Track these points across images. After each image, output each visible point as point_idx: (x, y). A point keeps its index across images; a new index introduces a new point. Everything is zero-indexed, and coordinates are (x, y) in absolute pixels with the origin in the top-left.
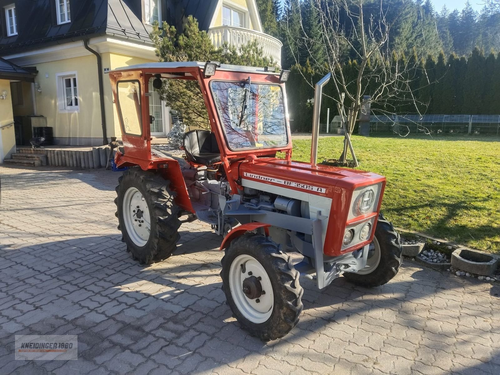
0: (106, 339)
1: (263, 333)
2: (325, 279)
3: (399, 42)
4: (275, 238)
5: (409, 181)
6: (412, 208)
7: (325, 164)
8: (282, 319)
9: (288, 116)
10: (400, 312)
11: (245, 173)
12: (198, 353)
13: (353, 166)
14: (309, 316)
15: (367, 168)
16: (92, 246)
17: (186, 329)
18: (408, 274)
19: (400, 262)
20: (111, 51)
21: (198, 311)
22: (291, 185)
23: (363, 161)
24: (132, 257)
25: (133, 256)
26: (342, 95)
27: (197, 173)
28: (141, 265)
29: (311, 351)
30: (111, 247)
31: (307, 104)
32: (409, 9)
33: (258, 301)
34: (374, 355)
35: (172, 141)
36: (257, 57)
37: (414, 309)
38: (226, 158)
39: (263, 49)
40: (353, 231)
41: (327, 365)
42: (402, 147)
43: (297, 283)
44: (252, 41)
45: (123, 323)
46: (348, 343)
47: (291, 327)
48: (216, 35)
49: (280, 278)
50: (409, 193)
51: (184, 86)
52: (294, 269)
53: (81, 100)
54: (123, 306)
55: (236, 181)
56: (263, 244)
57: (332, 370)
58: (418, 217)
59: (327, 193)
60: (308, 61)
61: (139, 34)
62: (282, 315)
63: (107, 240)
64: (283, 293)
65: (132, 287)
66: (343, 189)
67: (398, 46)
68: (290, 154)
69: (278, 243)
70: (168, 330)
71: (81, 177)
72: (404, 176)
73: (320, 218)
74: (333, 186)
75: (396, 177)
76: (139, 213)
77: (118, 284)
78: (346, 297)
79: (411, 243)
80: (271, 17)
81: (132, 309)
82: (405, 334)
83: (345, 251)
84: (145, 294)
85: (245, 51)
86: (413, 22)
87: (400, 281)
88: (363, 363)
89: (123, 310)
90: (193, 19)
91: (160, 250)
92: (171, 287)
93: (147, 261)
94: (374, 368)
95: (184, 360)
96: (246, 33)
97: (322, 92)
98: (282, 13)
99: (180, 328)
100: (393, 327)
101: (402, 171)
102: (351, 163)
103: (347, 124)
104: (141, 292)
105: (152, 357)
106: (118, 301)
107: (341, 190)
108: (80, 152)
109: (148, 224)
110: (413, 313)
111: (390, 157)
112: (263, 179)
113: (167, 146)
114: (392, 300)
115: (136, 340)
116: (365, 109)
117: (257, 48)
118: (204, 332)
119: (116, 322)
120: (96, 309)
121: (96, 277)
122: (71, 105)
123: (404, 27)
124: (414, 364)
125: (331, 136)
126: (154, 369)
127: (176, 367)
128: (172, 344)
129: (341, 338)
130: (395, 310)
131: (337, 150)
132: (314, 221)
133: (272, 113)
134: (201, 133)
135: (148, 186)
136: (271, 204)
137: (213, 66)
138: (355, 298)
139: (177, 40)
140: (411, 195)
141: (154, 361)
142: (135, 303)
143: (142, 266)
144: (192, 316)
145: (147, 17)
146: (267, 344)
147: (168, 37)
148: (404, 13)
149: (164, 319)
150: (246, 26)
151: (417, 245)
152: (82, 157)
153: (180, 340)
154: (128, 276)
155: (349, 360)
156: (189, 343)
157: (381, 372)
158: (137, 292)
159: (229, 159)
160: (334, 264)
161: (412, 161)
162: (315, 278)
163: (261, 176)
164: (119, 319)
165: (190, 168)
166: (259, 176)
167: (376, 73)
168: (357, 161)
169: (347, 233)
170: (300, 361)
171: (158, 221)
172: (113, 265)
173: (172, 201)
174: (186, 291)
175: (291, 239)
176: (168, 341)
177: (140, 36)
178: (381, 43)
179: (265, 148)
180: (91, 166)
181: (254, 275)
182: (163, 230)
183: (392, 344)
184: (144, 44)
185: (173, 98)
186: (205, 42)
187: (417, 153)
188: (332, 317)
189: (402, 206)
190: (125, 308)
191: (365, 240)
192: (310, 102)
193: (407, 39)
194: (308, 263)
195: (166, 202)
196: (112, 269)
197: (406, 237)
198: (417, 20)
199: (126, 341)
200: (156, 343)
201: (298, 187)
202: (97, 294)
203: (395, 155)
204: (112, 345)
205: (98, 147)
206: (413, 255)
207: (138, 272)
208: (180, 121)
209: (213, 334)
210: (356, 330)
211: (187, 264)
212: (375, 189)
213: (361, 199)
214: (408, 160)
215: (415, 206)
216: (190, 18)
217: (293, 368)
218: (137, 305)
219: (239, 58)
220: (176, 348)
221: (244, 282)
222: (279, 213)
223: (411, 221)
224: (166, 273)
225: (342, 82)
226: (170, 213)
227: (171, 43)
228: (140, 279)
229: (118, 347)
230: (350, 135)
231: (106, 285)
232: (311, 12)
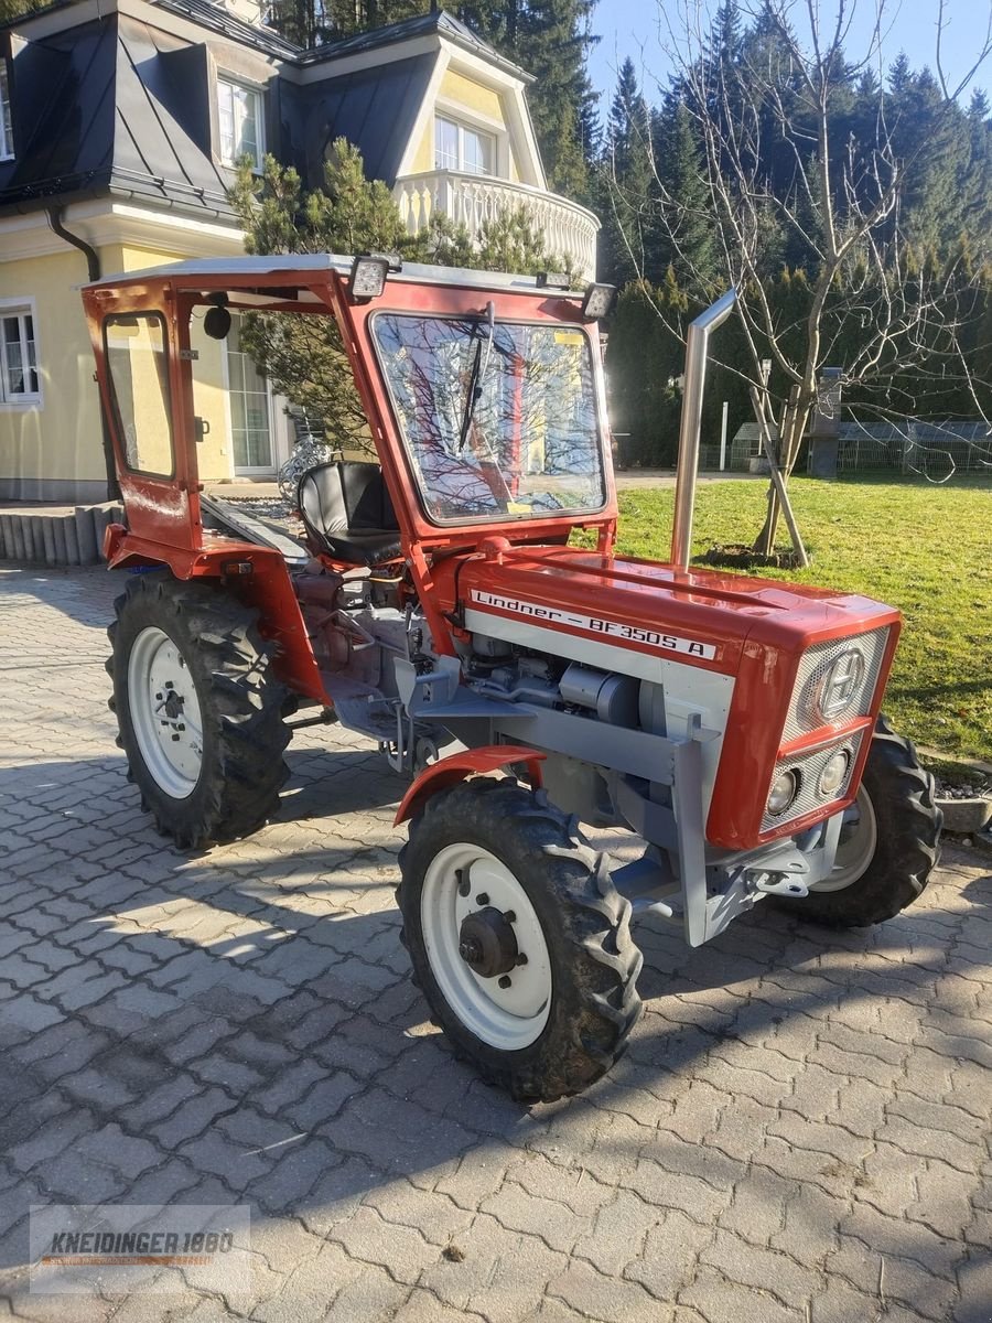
0: (52, 1088)
1: (520, 1080)
2: (710, 916)
3: (921, 221)
4: (559, 794)
5: (953, 611)
6: (964, 689)
7: (715, 558)
8: (575, 1046)
9: (606, 420)
10: (932, 1009)
11: (475, 593)
12: (321, 1138)
13: (794, 566)
14: (660, 1019)
15: (831, 569)
16: (49, 790)
17: (293, 1057)
18: (952, 888)
19: (933, 859)
20: (124, 239)
21: (333, 1001)
22: (610, 632)
23: (820, 549)
24: (155, 826)
25: (158, 823)
26: (764, 365)
27: (341, 586)
28: (181, 852)
29: (665, 1136)
30: (101, 795)
31: (667, 391)
32: (950, 131)
33: (505, 983)
34: (859, 1153)
35: (290, 490)
36: (527, 256)
37: (973, 1002)
38: (418, 548)
39: (545, 235)
40: (797, 772)
41: (711, 1185)
42: (930, 511)
43: (625, 937)
44: (515, 210)
45: (109, 1032)
46: (776, 1111)
47: (605, 1067)
48: (416, 195)
49: (572, 923)
50: (954, 646)
51: (323, 337)
52: (615, 893)
53: (47, 376)
54: (116, 980)
55: (449, 617)
56: (521, 814)
57: (728, 1202)
58: (980, 717)
59: (720, 658)
60: (670, 272)
61: (202, 192)
62: (576, 1033)
63: (91, 772)
64: (580, 967)
65: (149, 919)
66: (767, 648)
67: (917, 234)
68: (610, 535)
69: (567, 812)
70: (238, 1059)
71: (41, 588)
72: (936, 593)
73: (698, 736)
74: (740, 637)
75: (914, 596)
76: (174, 704)
77: (109, 909)
78: (771, 961)
79: (959, 793)
80: (571, 154)
81: (141, 988)
82: (948, 1084)
83: (771, 834)
84: (182, 942)
85: (493, 238)
86: (960, 168)
87: (928, 910)
88: (821, 1179)
89: (114, 990)
90: (349, 147)
91: (229, 811)
92: (258, 920)
93: (196, 841)
94: (856, 1199)
95: (277, 1161)
96: (498, 190)
97: (708, 354)
98: (603, 143)
99: (276, 1053)
100: (912, 1060)
101: (932, 580)
102: (787, 557)
103: (777, 448)
104: (171, 936)
105: (184, 1151)
106: (101, 963)
107: (764, 650)
108: (41, 519)
109: (197, 735)
110: (970, 1013)
111: (896, 539)
112: (526, 611)
113: (277, 506)
114: (907, 969)
115: (141, 1090)
116: (829, 404)
117: (527, 232)
118: (346, 1070)
119: (89, 1031)
120: (34, 988)
121: (46, 887)
122: (21, 389)
123: (932, 181)
124: (978, 1186)
125: (732, 480)
126: (185, 1190)
127: (252, 1186)
128: (247, 1107)
129: (756, 1093)
130: (916, 1001)
131: (749, 519)
132: (677, 744)
133: (571, 416)
134: (353, 470)
135: (195, 625)
136: (551, 686)
137: (379, 267)
138: (797, 963)
139: (304, 206)
140: (960, 650)
141: (188, 1162)
142: (151, 971)
143: (182, 855)
144: (314, 1016)
145: (227, 148)
146: (532, 1112)
147: (277, 199)
148: (934, 141)
149: (231, 1022)
150: (500, 174)
151: (979, 800)
152: (47, 534)
153: (273, 1095)
154: (140, 886)
155: (780, 1170)
156: (296, 1103)
157: (878, 1214)
158: (160, 934)
159: (426, 550)
160: (738, 870)
161: (958, 551)
162: (681, 914)
163: (521, 603)
164: (97, 1022)
165: (323, 573)
166: (515, 601)
167: (861, 301)
168: (803, 550)
169: (779, 780)
170: (631, 1169)
171: (221, 729)
172: (100, 850)
173: (263, 669)
174: (304, 933)
175: (608, 789)
176: (236, 1098)
177: (208, 199)
178: (877, 216)
179: (535, 516)
180: (72, 556)
181: (494, 903)
182: (239, 754)
183: (910, 1116)
184: (215, 220)
185: (293, 370)
186: (381, 212)
187: (973, 529)
188: (730, 1025)
189: (935, 683)
190: (121, 985)
191: (831, 799)
192: (676, 384)
193: (942, 216)
194: (660, 864)
195: (247, 673)
196: (97, 862)
197: (946, 774)
198: (972, 162)
199: (110, 1094)
200: (199, 1101)
201: (631, 638)
202: (43, 938)
203: (910, 534)
204: (68, 1106)
205: (90, 507)
206: (966, 829)
207: (171, 872)
208: (315, 435)
209: (373, 1076)
210: (801, 1066)
211: (310, 849)
212: (867, 647)
213: (824, 679)
214: (946, 547)
215: (971, 684)
216: (341, 144)
217: (607, 1193)
218: (155, 976)
219: (475, 257)
220: (257, 1121)
221: (465, 922)
222: (573, 713)
223: (959, 728)
224: (250, 876)
225: (765, 328)
226: (259, 706)
227: (286, 214)
228: (173, 893)
229: (86, 1113)
230: (787, 477)
231: (73, 911)
232: (680, 140)
